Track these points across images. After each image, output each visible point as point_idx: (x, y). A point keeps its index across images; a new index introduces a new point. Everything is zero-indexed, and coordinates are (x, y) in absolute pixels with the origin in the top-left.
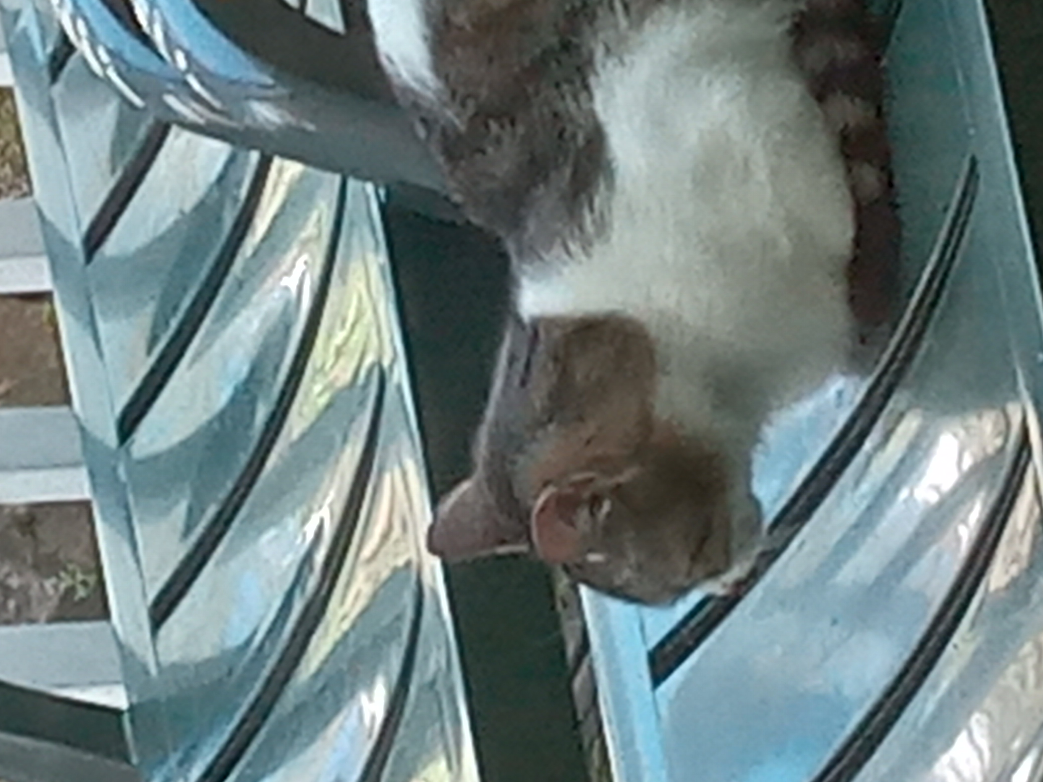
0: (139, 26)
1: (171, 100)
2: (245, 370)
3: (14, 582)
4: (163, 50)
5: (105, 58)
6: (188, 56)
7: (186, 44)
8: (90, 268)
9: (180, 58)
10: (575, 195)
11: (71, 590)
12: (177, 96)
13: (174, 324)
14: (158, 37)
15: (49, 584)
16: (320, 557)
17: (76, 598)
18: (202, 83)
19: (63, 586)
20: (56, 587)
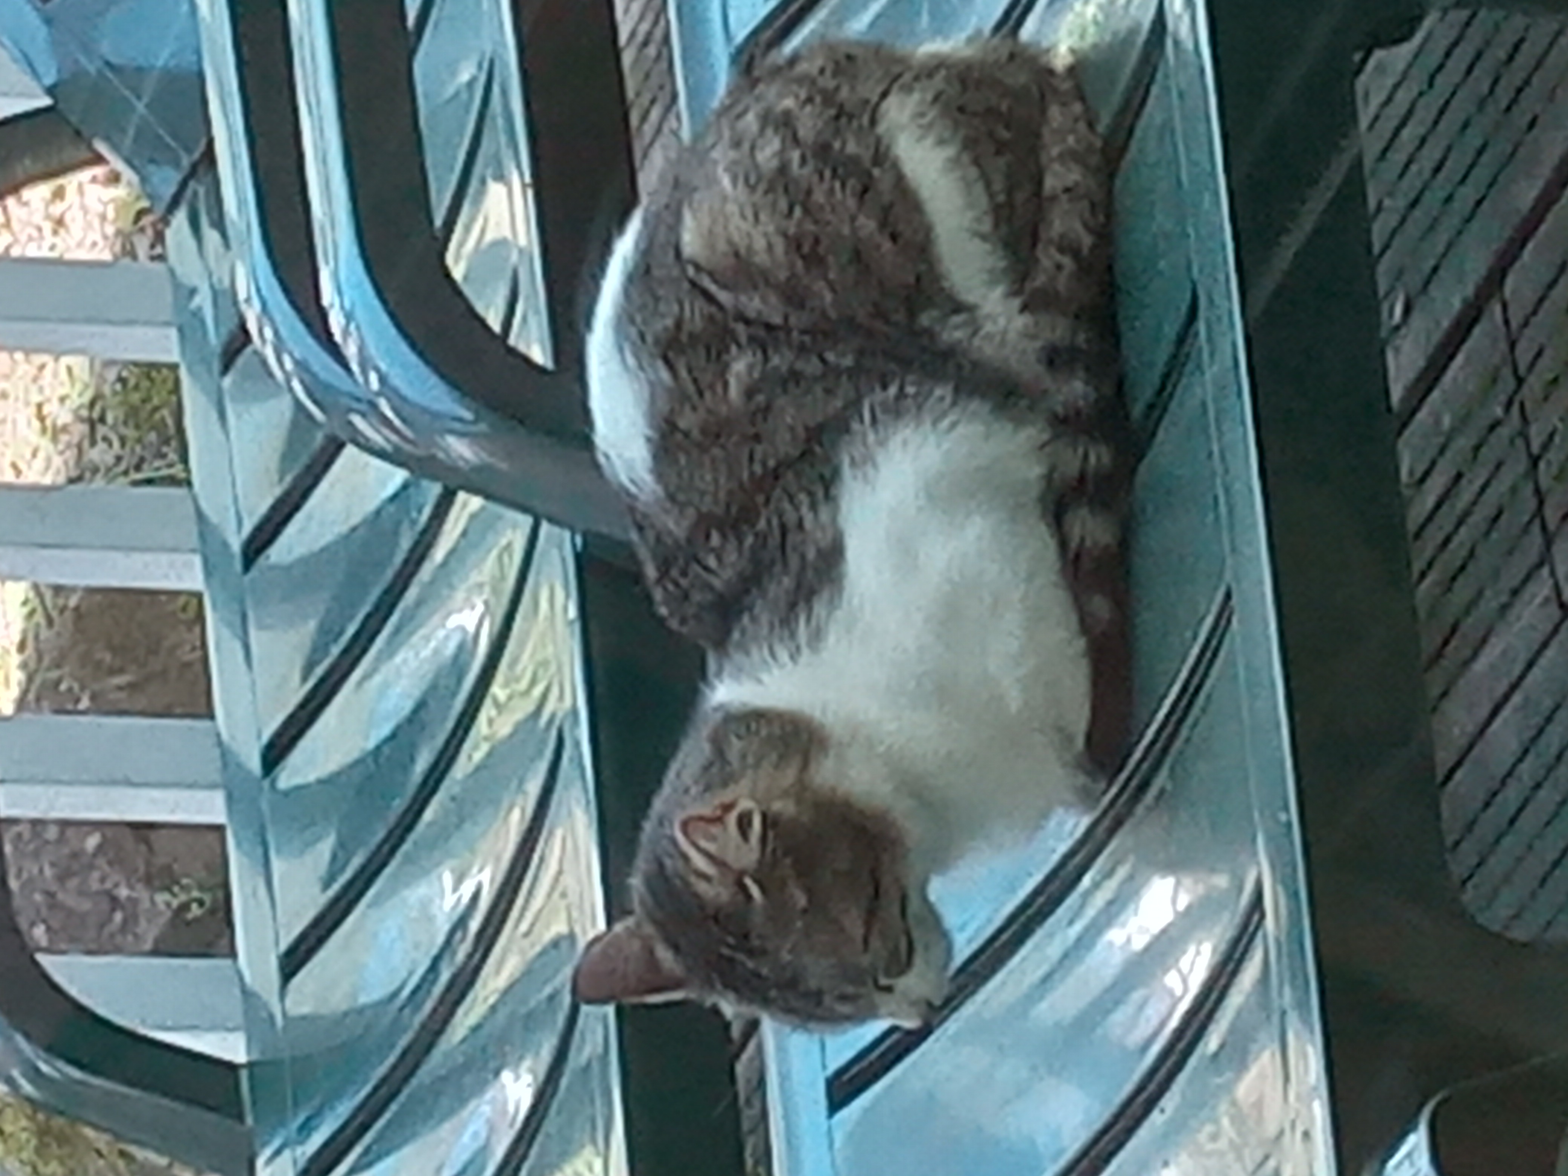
0: (330, 335)
1: (357, 420)
2: (408, 706)
3: (123, 892)
4: (355, 367)
5: (289, 365)
6: (382, 379)
7: (383, 367)
8: (247, 578)
9: (373, 377)
10: (792, 606)
11: (185, 907)
12: (363, 415)
13: (335, 650)
14: (351, 351)
15: (161, 898)
16: (474, 925)
17: (190, 916)
18: (394, 409)
19: (175, 903)
20: (168, 905)
